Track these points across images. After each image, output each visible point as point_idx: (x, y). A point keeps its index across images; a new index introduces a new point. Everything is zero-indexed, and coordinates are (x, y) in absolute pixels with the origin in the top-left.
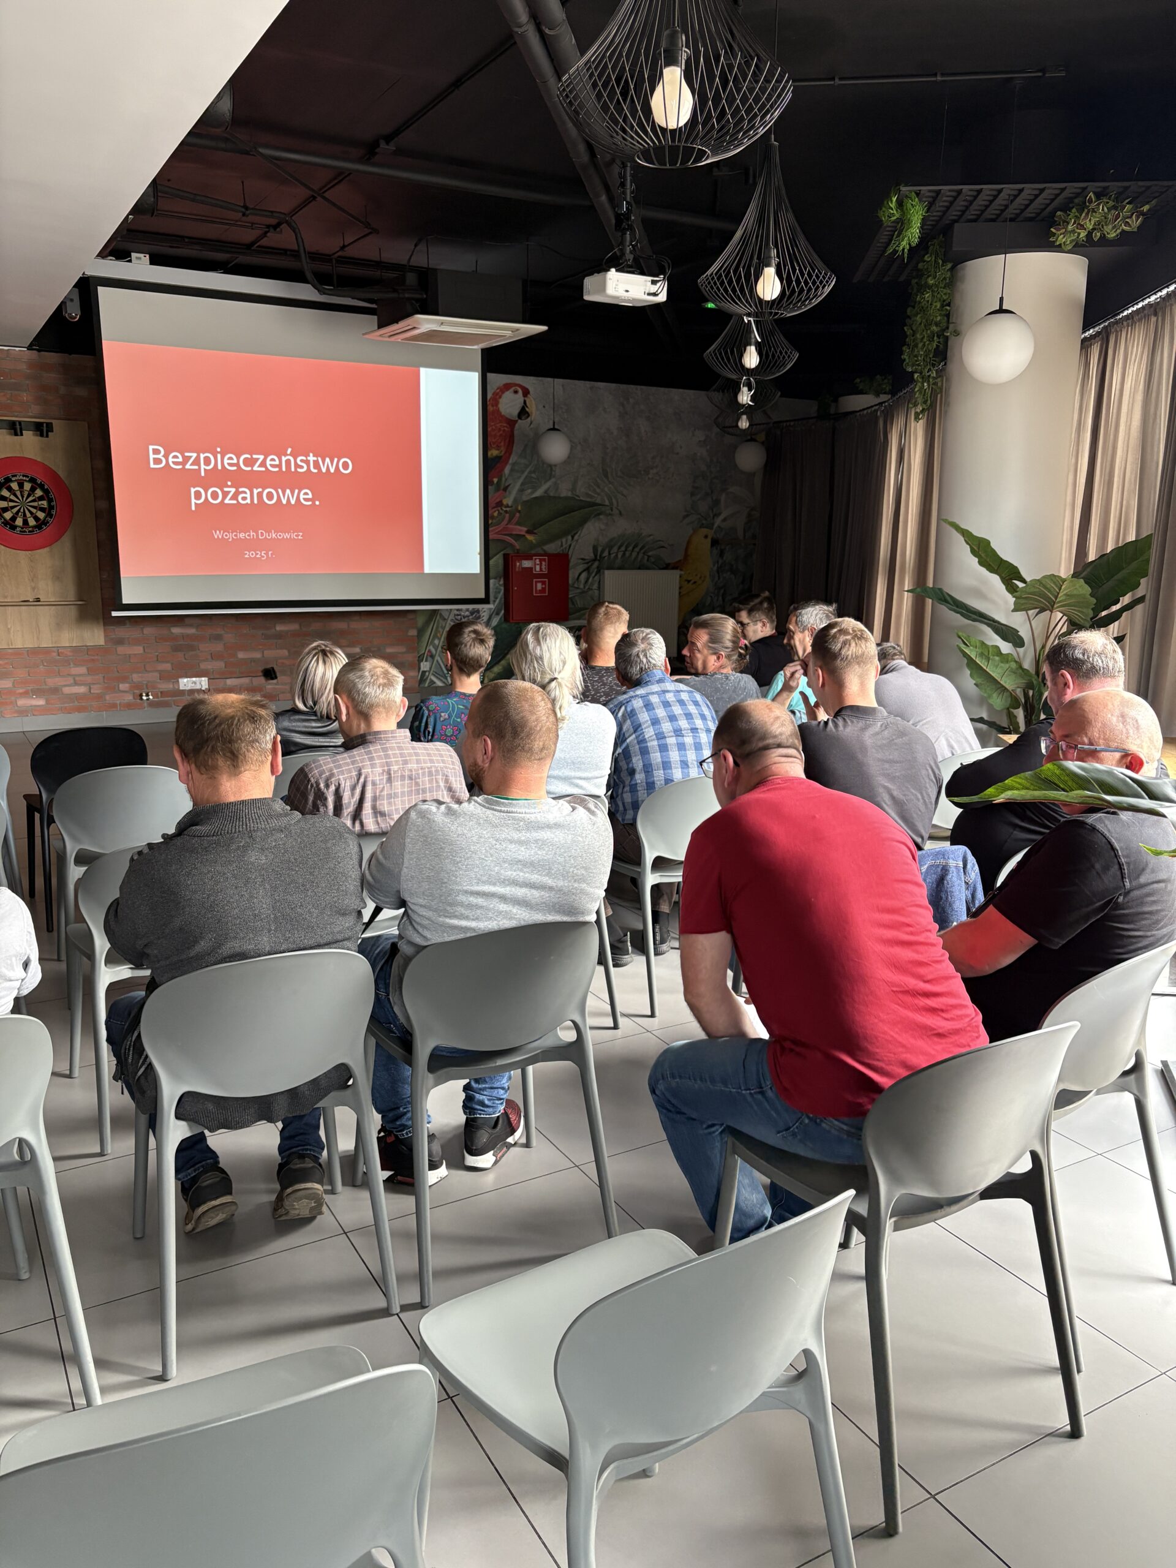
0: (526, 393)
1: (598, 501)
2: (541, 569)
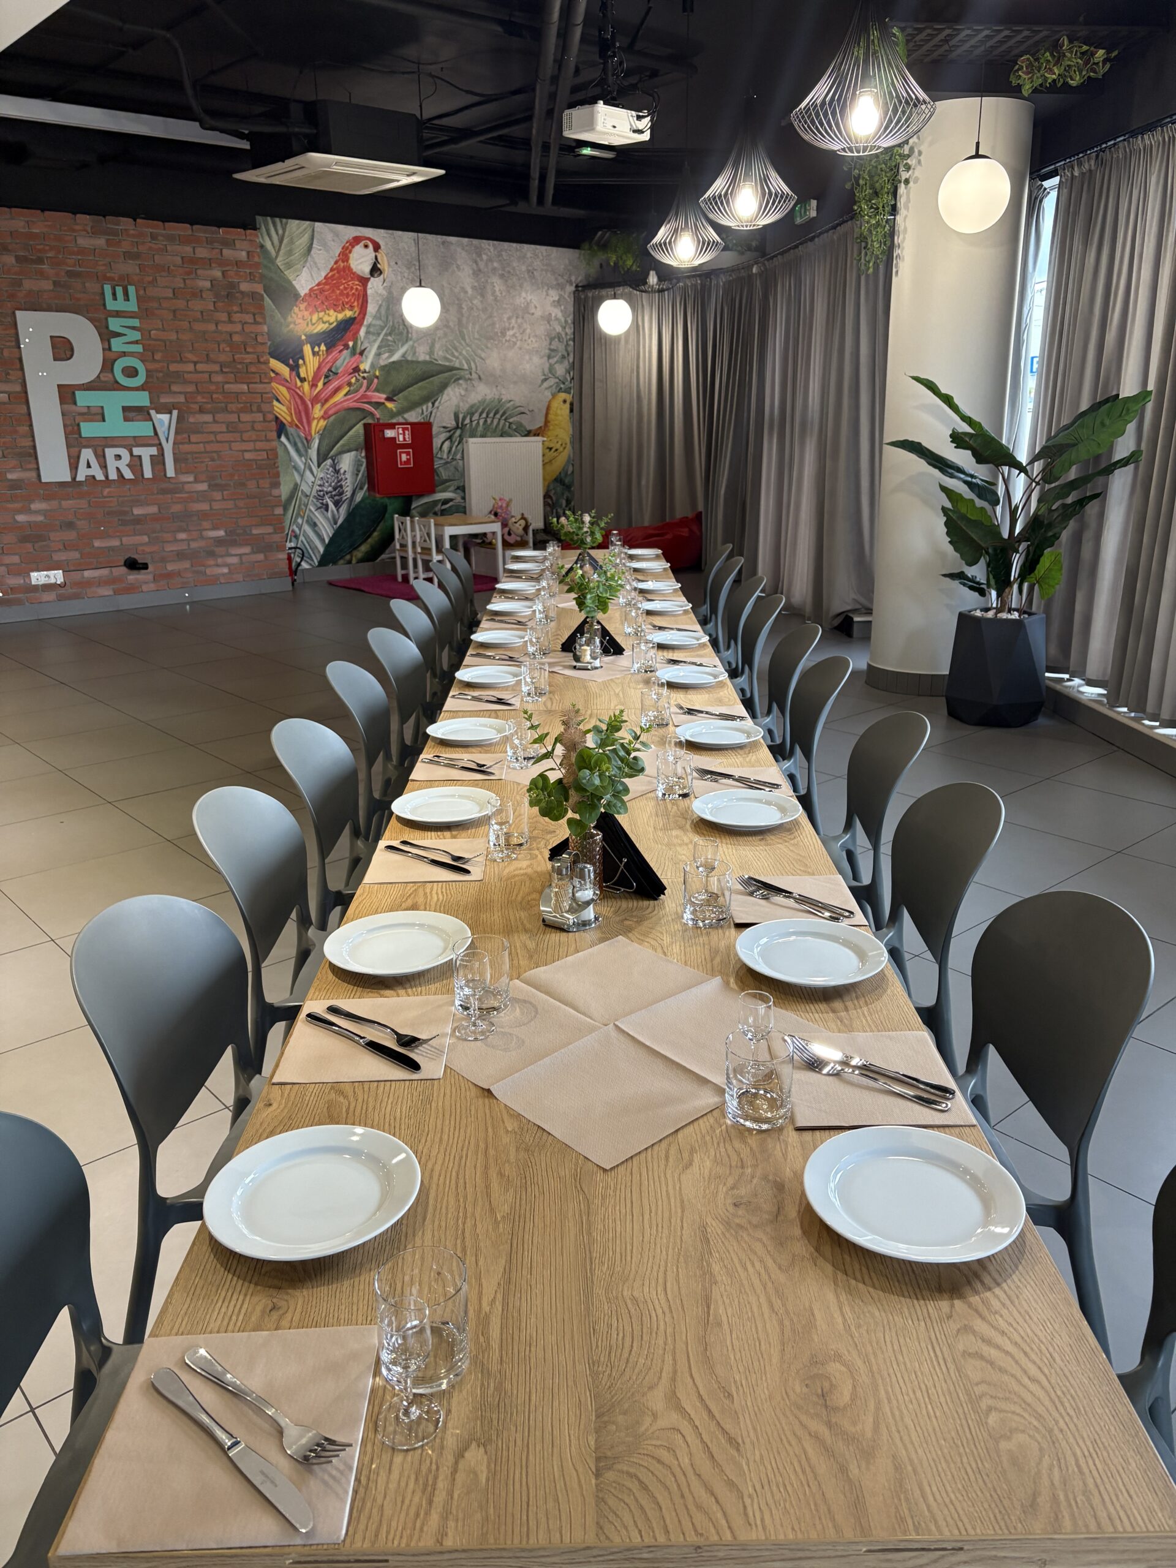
0: (377, 247)
1: (457, 365)
2: (404, 439)
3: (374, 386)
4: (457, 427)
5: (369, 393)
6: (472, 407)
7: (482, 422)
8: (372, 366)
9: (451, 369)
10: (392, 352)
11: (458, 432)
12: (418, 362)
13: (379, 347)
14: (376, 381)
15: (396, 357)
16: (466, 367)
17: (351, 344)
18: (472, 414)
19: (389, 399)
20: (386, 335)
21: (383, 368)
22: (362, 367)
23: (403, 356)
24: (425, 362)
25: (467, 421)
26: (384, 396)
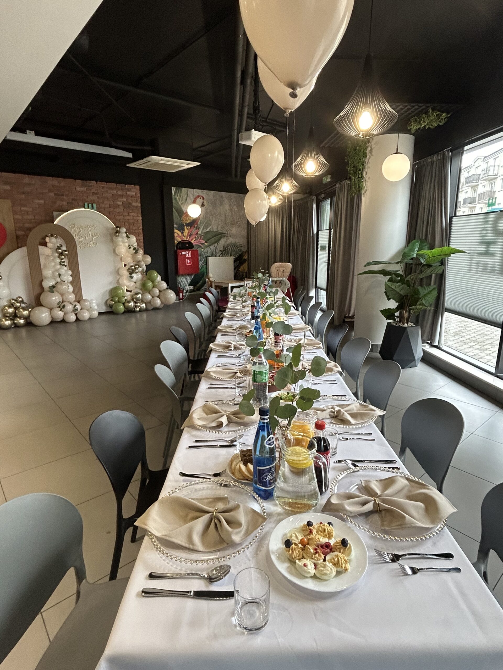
0: (203, 198)
1: (224, 232)
3: (201, 239)
4: (224, 251)
5: (200, 240)
6: (228, 244)
7: (231, 249)
8: (202, 233)
9: (223, 233)
10: (207, 228)
11: (224, 252)
12: (213, 232)
13: (204, 227)
14: (202, 237)
15: (208, 230)
16: (227, 233)
17: (196, 226)
18: (228, 246)
19: (205, 242)
20: (205, 224)
21: (204, 233)
22: (199, 233)
23: (210, 230)
24: (215, 231)
25: (227, 249)
26: (204, 241)
